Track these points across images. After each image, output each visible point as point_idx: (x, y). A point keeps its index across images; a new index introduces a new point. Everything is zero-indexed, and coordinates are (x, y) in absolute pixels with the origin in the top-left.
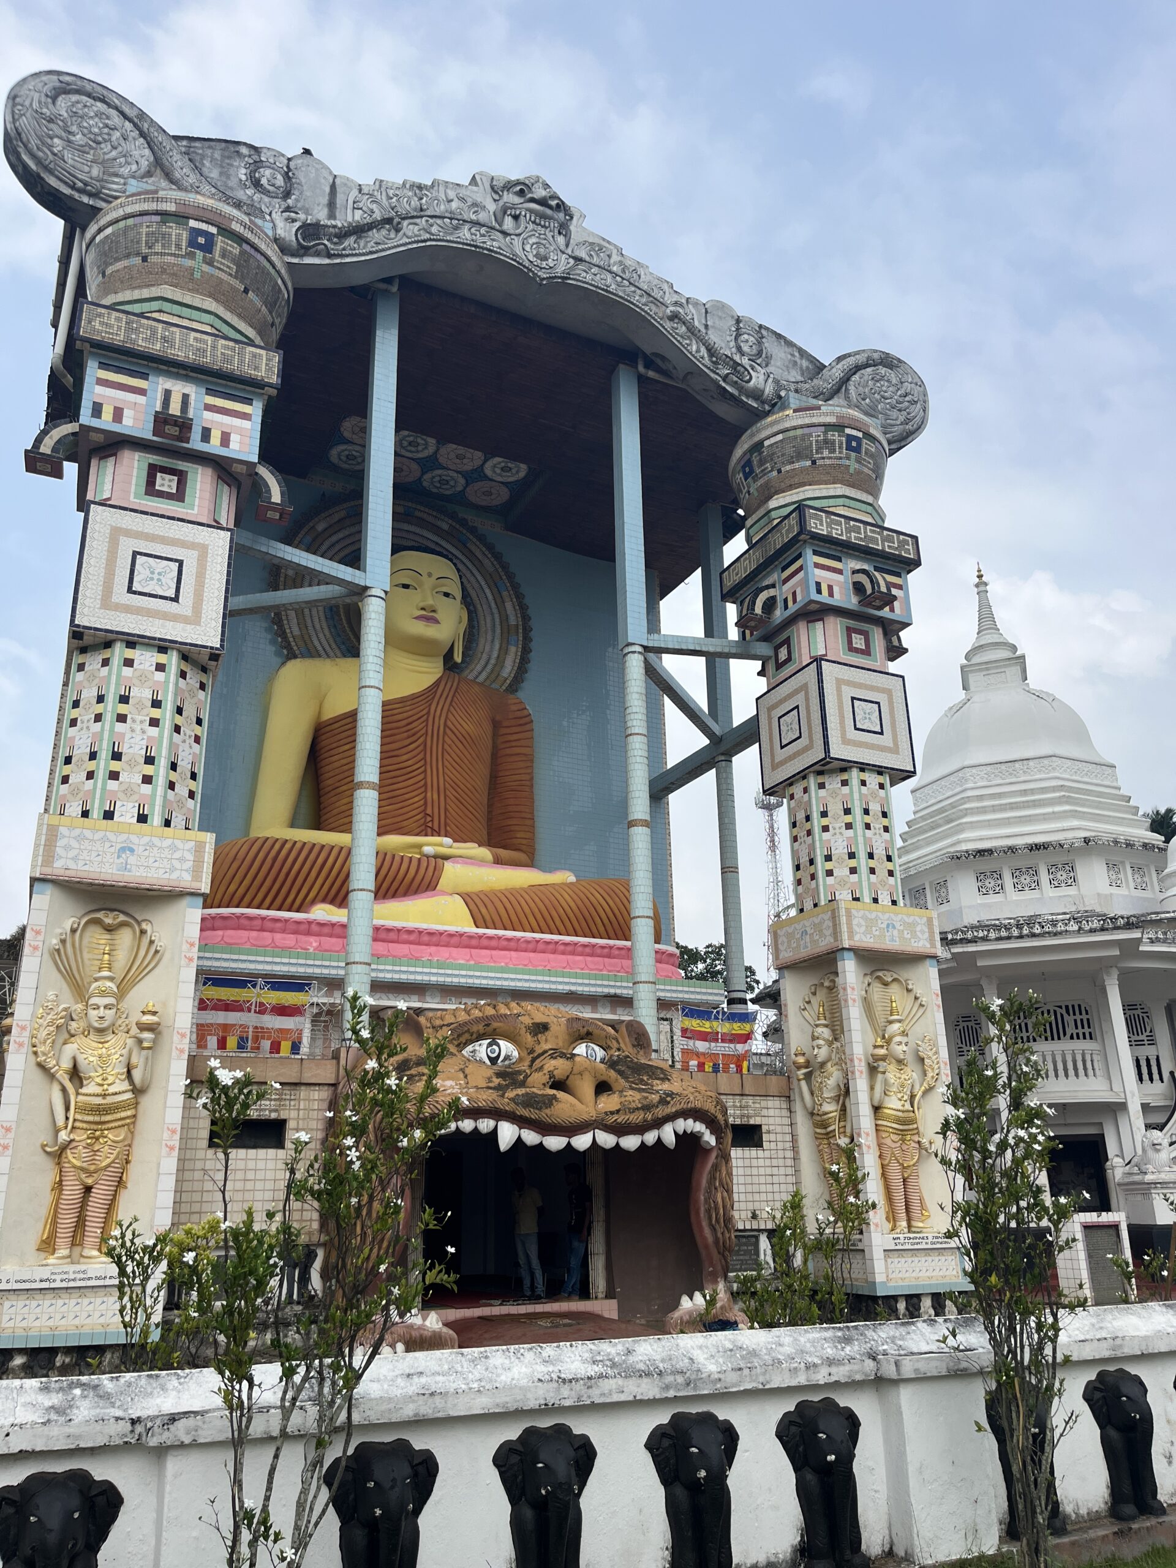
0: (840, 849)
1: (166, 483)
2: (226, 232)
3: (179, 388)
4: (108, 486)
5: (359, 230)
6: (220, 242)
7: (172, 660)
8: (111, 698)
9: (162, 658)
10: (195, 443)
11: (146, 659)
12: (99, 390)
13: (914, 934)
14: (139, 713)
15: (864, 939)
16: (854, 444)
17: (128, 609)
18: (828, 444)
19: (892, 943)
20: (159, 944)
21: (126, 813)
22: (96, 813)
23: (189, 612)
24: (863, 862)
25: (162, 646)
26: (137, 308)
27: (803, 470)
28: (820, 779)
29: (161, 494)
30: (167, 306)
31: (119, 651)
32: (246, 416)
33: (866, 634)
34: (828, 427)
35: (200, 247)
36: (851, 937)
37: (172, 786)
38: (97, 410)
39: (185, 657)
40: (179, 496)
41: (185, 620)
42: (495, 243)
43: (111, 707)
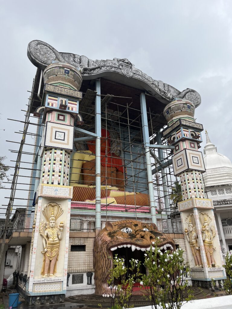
0: (192, 187)
1: (61, 118)
2: (71, 70)
3: (64, 100)
4: (50, 119)
5: (94, 69)
6: (70, 72)
7: (64, 152)
8: (52, 160)
9: (62, 152)
10: (67, 110)
11: (58, 152)
12: (49, 100)
13: (208, 204)
14: (58, 162)
15: (199, 205)
16: (189, 107)
17: (55, 142)
18: (184, 107)
19: (204, 206)
20: (63, 209)
21: (56, 183)
22: (50, 183)
23: (67, 143)
24: (197, 190)
25: (62, 149)
26: (55, 85)
27: (179, 112)
28: (187, 173)
29: (61, 120)
30: (61, 84)
31: (53, 151)
32: (76, 105)
33: (194, 144)
34: (184, 104)
35: (67, 73)
36: (196, 205)
37: (64, 177)
38: (48, 104)
39: (66, 151)
40: (64, 120)
41: (66, 144)
42: (119, 71)
43: (52, 162)
